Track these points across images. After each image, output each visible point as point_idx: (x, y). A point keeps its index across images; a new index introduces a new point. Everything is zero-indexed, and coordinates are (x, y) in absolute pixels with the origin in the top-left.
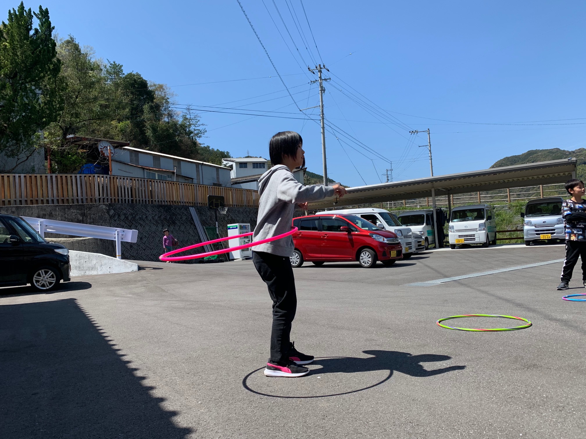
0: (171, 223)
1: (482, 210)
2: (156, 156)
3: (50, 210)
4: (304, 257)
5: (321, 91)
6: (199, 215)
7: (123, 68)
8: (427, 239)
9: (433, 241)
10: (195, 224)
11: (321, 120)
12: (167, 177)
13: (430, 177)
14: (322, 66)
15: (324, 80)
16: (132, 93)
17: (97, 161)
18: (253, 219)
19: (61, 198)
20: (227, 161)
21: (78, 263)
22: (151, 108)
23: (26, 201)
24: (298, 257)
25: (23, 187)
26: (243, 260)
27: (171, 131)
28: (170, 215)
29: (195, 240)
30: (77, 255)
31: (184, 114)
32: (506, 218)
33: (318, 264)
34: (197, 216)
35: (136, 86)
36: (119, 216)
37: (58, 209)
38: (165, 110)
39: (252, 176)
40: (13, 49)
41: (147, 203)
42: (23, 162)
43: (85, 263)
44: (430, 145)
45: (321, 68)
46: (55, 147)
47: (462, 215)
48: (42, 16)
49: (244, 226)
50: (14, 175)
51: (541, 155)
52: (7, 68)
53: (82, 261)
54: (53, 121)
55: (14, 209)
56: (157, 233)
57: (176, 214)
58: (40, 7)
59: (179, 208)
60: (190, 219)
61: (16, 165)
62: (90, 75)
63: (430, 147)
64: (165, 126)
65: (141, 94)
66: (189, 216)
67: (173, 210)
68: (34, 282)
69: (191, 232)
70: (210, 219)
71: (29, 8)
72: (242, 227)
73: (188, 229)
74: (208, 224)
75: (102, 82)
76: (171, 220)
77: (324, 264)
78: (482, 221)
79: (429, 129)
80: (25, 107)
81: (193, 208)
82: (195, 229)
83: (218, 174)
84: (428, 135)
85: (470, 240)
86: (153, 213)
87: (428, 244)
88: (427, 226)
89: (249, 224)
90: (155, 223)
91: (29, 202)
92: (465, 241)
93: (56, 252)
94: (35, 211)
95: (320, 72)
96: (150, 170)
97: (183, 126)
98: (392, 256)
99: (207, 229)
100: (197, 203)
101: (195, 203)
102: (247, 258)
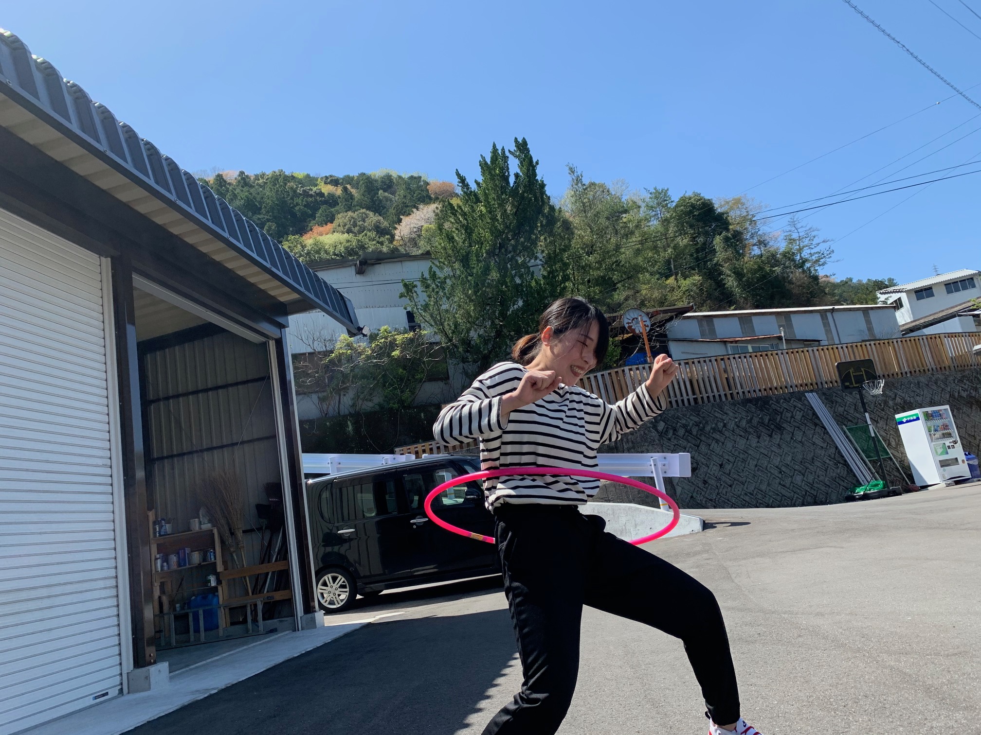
0: (773, 430)
2: (743, 316)
6: (828, 405)
10: (822, 424)
16: (692, 227)
18: (956, 394)
20: (888, 293)
22: (727, 239)
27: (768, 268)
28: (770, 415)
29: (829, 456)
31: (786, 234)
34: (825, 410)
35: (695, 213)
36: (675, 430)
38: (752, 237)
39: (948, 309)
41: (724, 399)
48: (520, 152)
49: (934, 412)
56: (750, 452)
57: (782, 410)
58: (516, 140)
59: (785, 399)
60: (811, 416)
64: (756, 263)
65: (706, 223)
66: (809, 411)
67: (773, 405)
69: (819, 442)
70: (855, 409)
71: (502, 148)
72: (932, 416)
73: (811, 436)
74: (851, 421)
75: (644, 224)
76: (772, 424)
80: (517, 291)
81: (815, 394)
82: (824, 433)
83: (868, 322)
86: (736, 416)
89: (947, 407)
90: (742, 433)
96: (736, 342)
97: (787, 255)
99: (850, 430)
100: (822, 383)
101: (817, 384)
102: (959, 481)
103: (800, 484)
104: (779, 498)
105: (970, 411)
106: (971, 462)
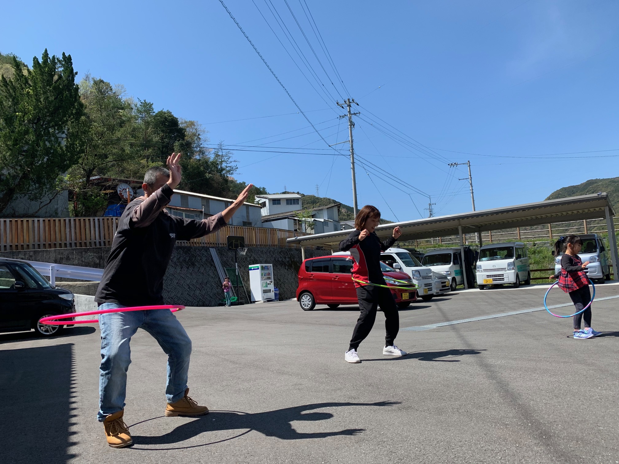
0: (190, 265)
1: (511, 248)
2: (184, 195)
3: (68, 254)
4: (315, 300)
5: (351, 125)
6: (219, 256)
7: (153, 106)
8: (454, 279)
9: (461, 281)
10: (215, 265)
11: (351, 155)
12: (195, 216)
13: (472, 212)
14: (351, 101)
15: (353, 114)
16: (163, 131)
17: (119, 203)
18: (277, 259)
19: (79, 241)
20: (260, 197)
21: (87, 307)
22: (182, 145)
23: (44, 245)
24: (310, 300)
25: (42, 231)
26: (264, 302)
27: (202, 169)
28: (189, 257)
29: (215, 282)
30: (86, 299)
31: (215, 150)
32: (547, 255)
33: (333, 307)
34: (217, 258)
35: (166, 123)
37: (76, 252)
38: (196, 147)
39: (285, 213)
40: (36, 95)
42: (46, 205)
43: (94, 307)
44: (471, 178)
45: (350, 102)
46: (77, 190)
47: (492, 254)
48: (65, 62)
49: (266, 266)
50: (33, 219)
51: (602, 185)
52: (31, 114)
53: (92, 305)
54: (75, 164)
55: (32, 254)
56: (176, 275)
57: (196, 255)
58: (64, 54)
59: (199, 250)
60: (210, 260)
61: (38, 208)
62: (121, 114)
63: (471, 180)
64: (196, 164)
65: (171, 132)
66: (210, 258)
67: (192, 252)
68: (38, 327)
69: (211, 274)
70: (232, 260)
71: (53, 55)
72: (264, 268)
73: (208, 271)
74: (229, 266)
75: (133, 121)
76: (190, 262)
77: (339, 307)
78: (511, 260)
79: (469, 161)
80: (47, 151)
81: (214, 249)
82: (215, 270)
83: (248, 212)
84: (469, 168)
85: (499, 280)
87: (456, 285)
88: (454, 266)
89: (271, 265)
90: (173, 265)
91: (47, 246)
92: (493, 281)
93: (60, 298)
94: (53, 256)
95: (350, 106)
96: (177, 209)
97: (214, 163)
98: (403, 299)
99: (227, 270)
100: (219, 244)
101: (216, 244)
102: (269, 300)
103: (198, 294)
104: (186, 302)
105: (281, 268)
106: (276, 292)
